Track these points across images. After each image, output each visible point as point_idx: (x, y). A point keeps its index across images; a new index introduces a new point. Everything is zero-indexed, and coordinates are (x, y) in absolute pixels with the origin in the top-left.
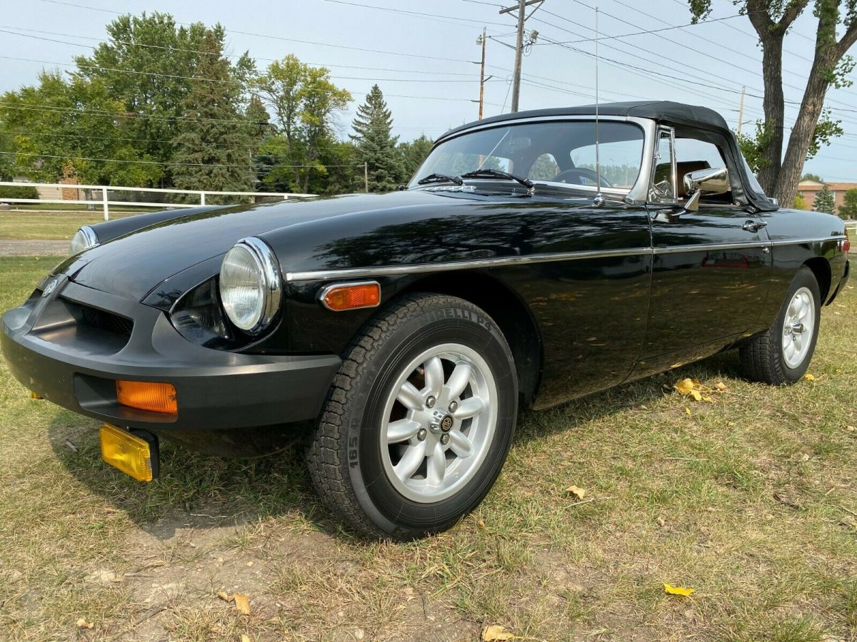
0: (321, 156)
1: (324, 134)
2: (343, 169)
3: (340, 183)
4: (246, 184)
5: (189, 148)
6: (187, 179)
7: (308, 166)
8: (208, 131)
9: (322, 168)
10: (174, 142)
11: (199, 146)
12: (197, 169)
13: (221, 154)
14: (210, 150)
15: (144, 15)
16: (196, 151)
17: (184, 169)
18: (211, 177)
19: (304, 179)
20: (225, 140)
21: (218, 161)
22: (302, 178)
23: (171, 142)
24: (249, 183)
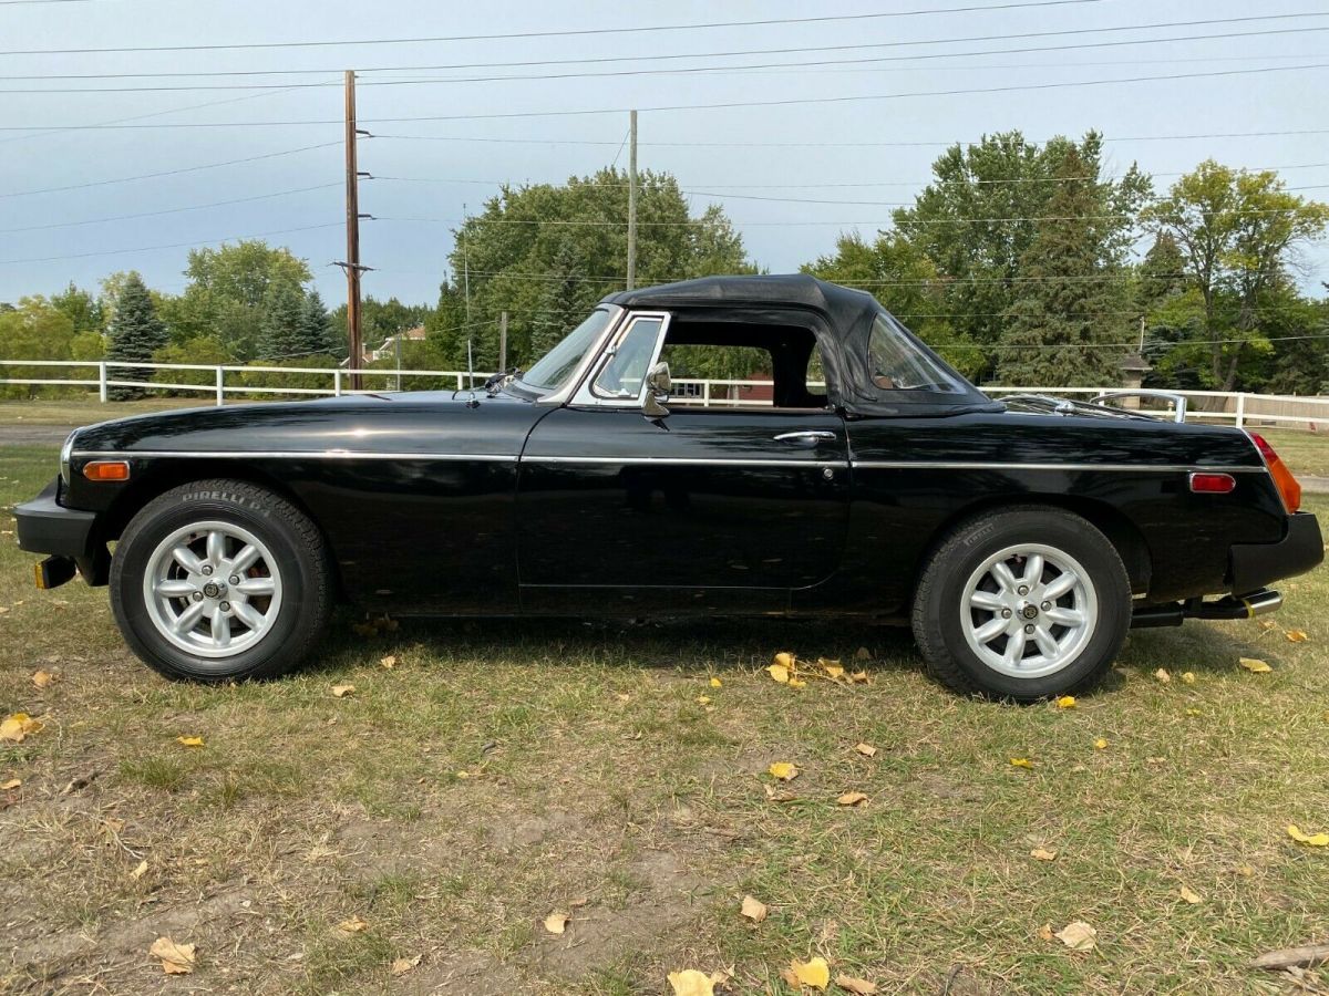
0: (1264, 322)
1: (1277, 285)
2: (1307, 343)
3: (1300, 367)
4: (1109, 373)
5: (1024, 323)
6: (1016, 368)
7: (1237, 340)
8: (1056, 294)
9: (1263, 343)
10: (1004, 314)
11: (1041, 320)
12: (1034, 353)
13: (1074, 328)
14: (1056, 323)
15: (984, 140)
16: (1036, 327)
17: (1014, 354)
18: (1052, 364)
19: (1230, 363)
20: (1082, 307)
21: (1068, 340)
22: (1226, 361)
23: (1000, 315)
24: (1114, 373)
